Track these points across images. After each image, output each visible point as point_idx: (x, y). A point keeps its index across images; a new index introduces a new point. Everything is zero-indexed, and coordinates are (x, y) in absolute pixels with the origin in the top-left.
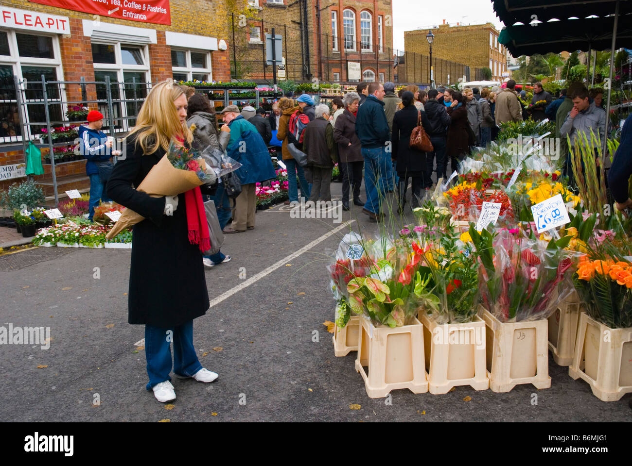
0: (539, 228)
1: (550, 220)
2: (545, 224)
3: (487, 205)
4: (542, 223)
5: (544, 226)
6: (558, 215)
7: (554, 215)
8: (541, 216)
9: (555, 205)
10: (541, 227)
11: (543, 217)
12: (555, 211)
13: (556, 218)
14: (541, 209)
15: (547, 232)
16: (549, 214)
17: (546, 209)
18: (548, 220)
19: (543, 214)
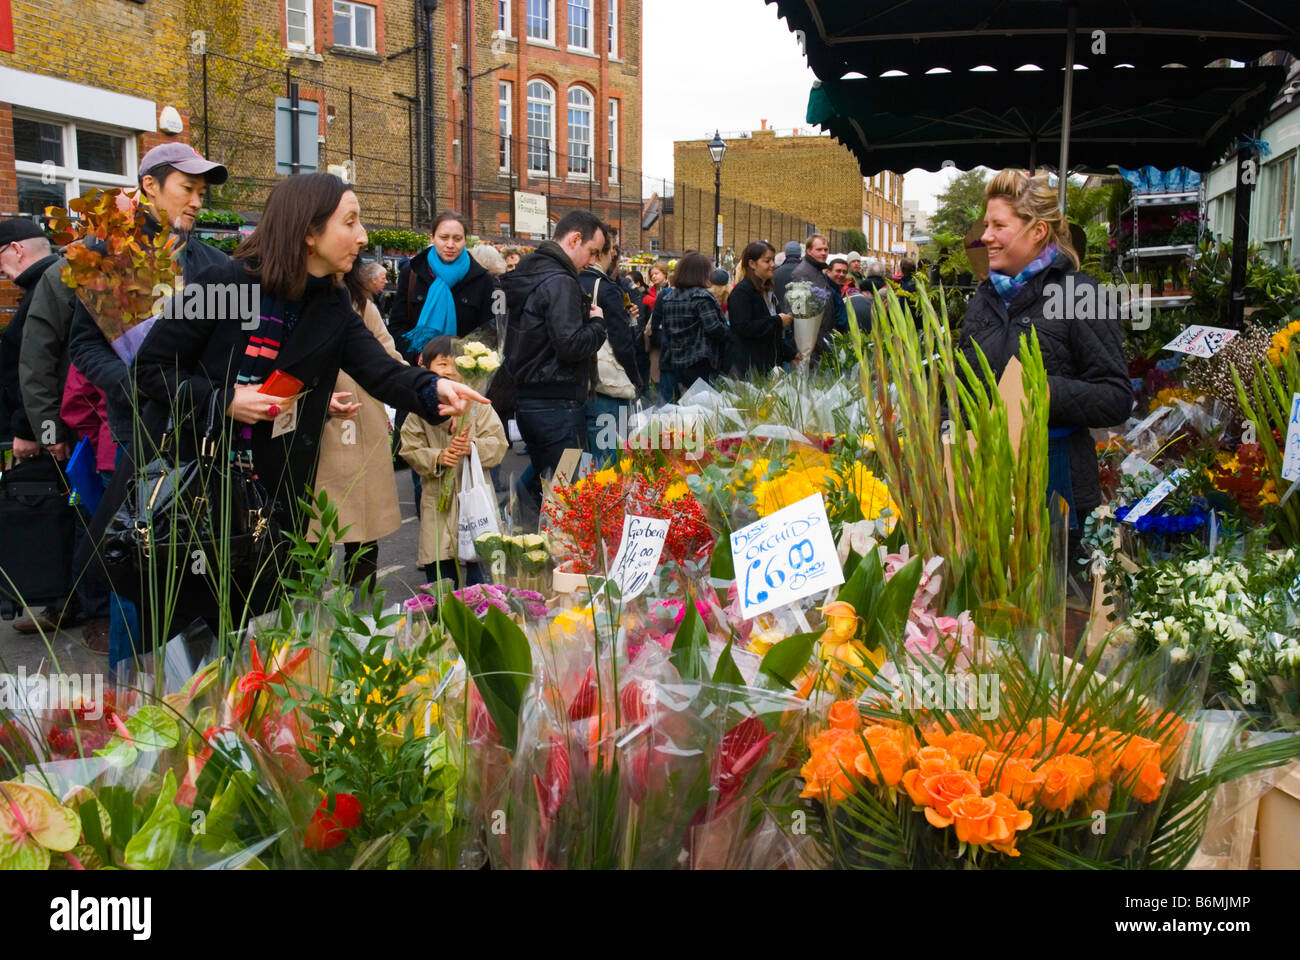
0: (748, 602)
1: (782, 575)
2: (766, 587)
3: (636, 526)
4: (758, 584)
5: (762, 596)
6: (809, 560)
7: (796, 559)
8: (757, 564)
9: (800, 528)
10: (753, 597)
11: (762, 567)
12: (798, 547)
13: (801, 571)
14: (757, 543)
15: (770, 615)
16: (778, 557)
17: (772, 542)
18: (775, 578)
19: (764, 557)
